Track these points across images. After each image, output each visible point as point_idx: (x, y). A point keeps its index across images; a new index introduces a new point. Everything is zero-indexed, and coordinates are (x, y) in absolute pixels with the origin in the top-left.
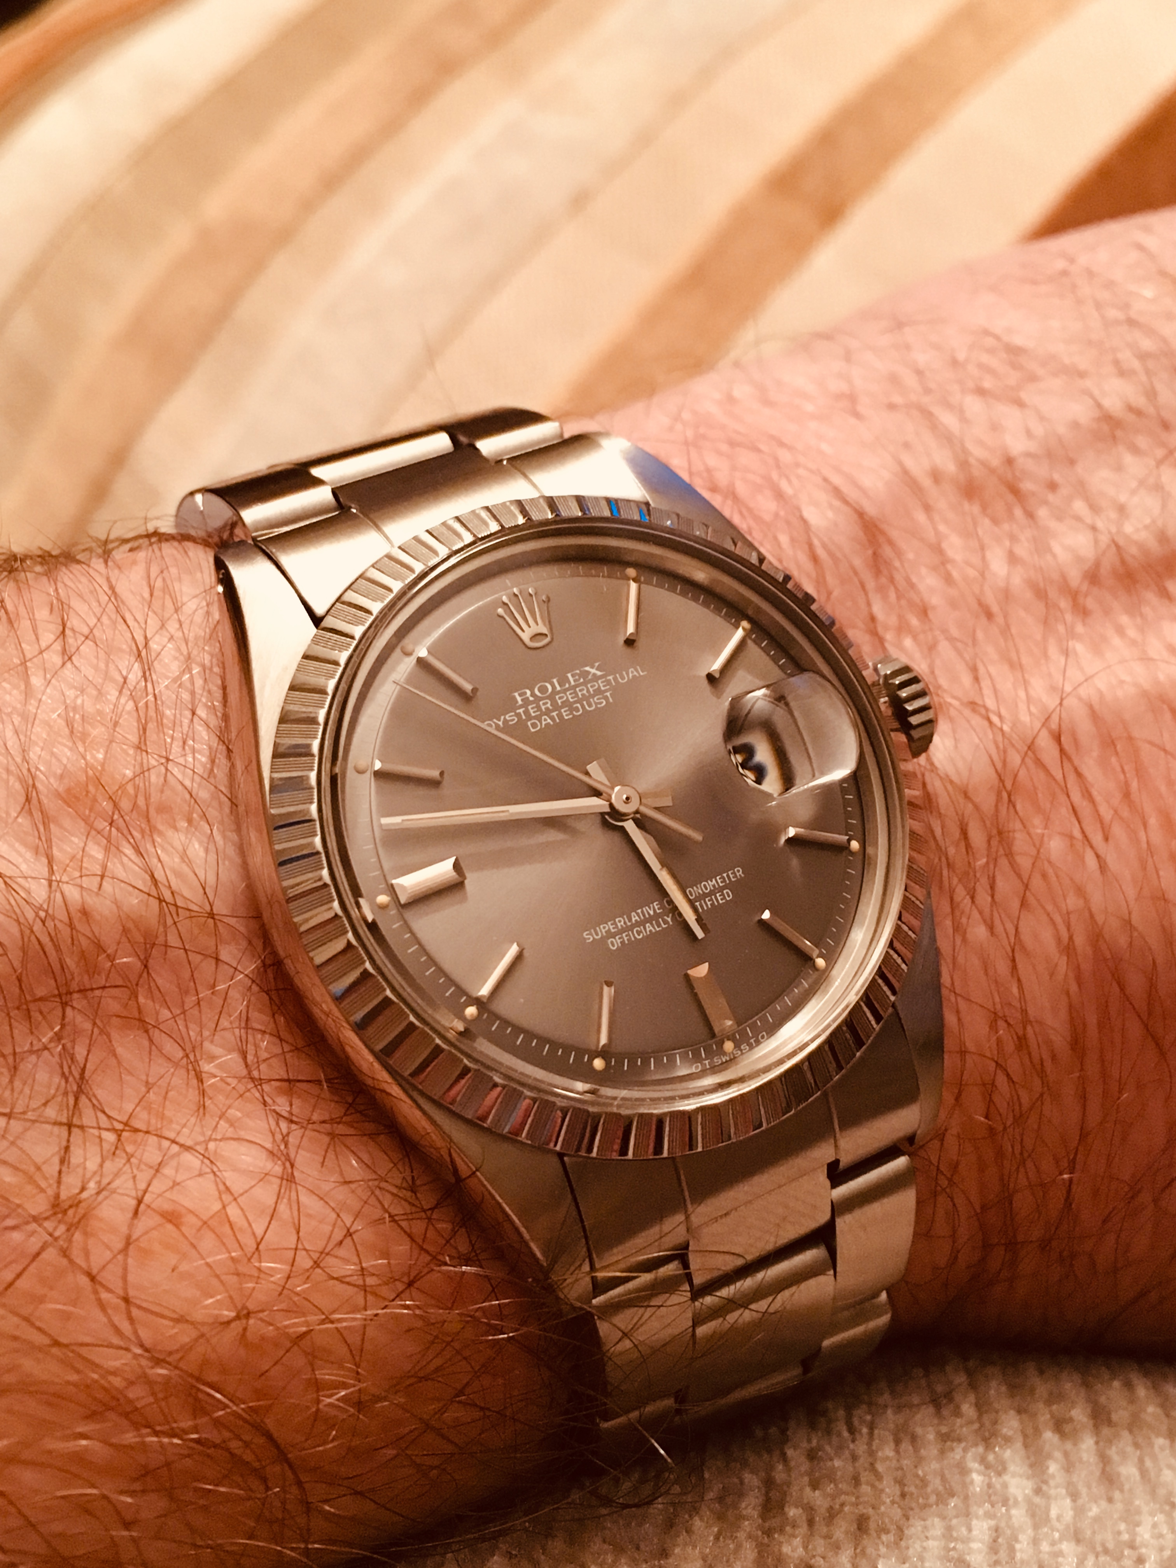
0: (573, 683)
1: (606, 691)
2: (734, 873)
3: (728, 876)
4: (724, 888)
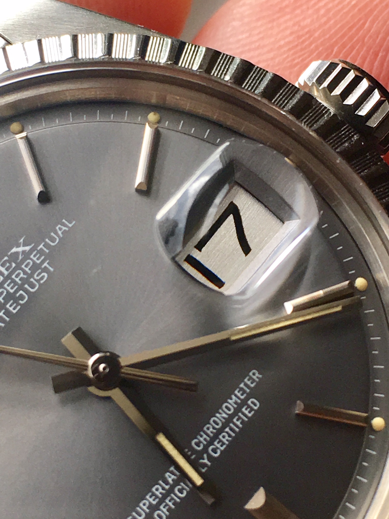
0: (6, 273)
1: (43, 262)
2: (250, 378)
3: (246, 385)
4: (247, 399)
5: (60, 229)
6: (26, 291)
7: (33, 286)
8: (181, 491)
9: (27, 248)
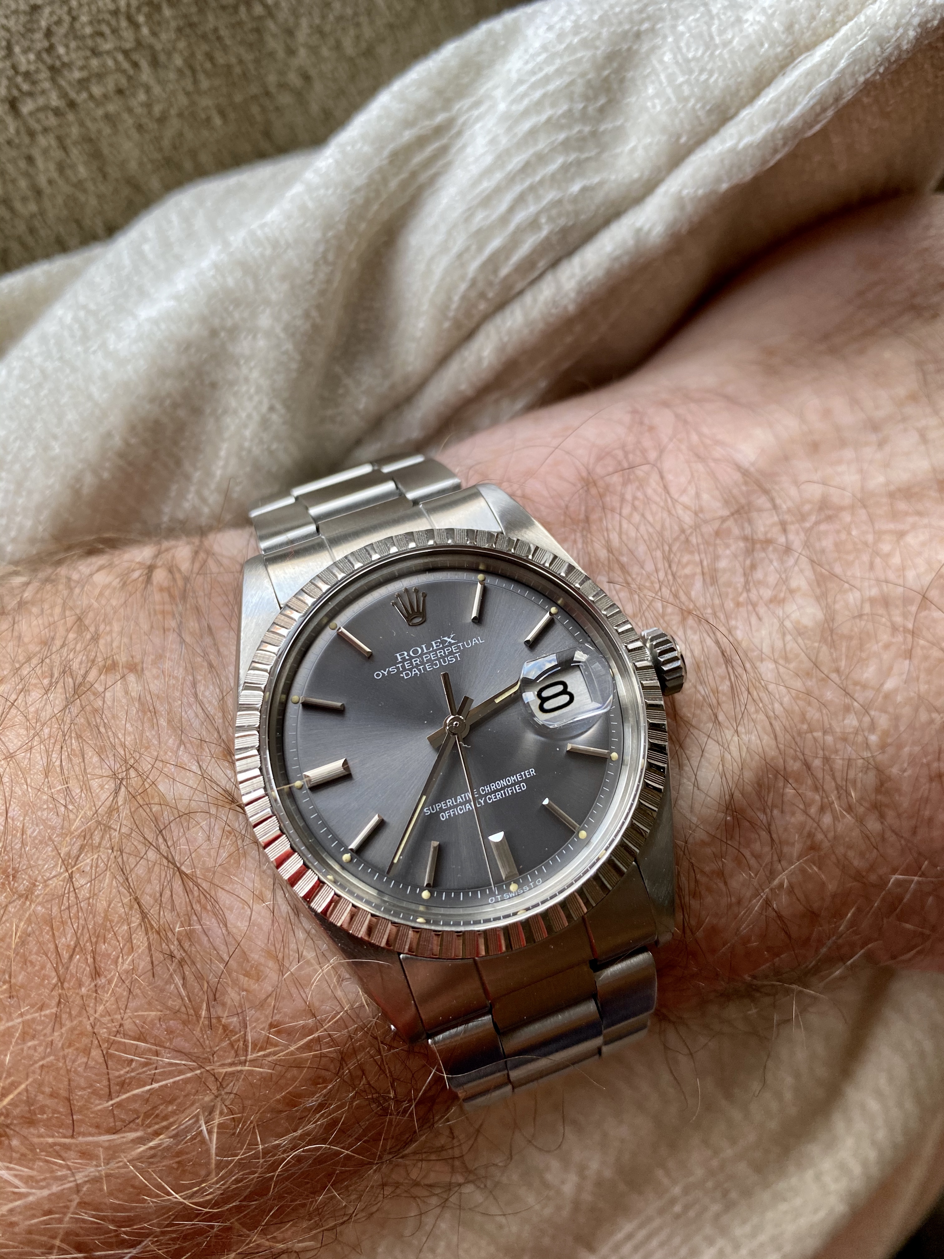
0: (435, 648)
1: (456, 653)
2: (529, 772)
3: (525, 774)
4: (521, 782)
5: (475, 641)
6: (440, 662)
7: (445, 662)
8: (461, 810)
9: (453, 641)
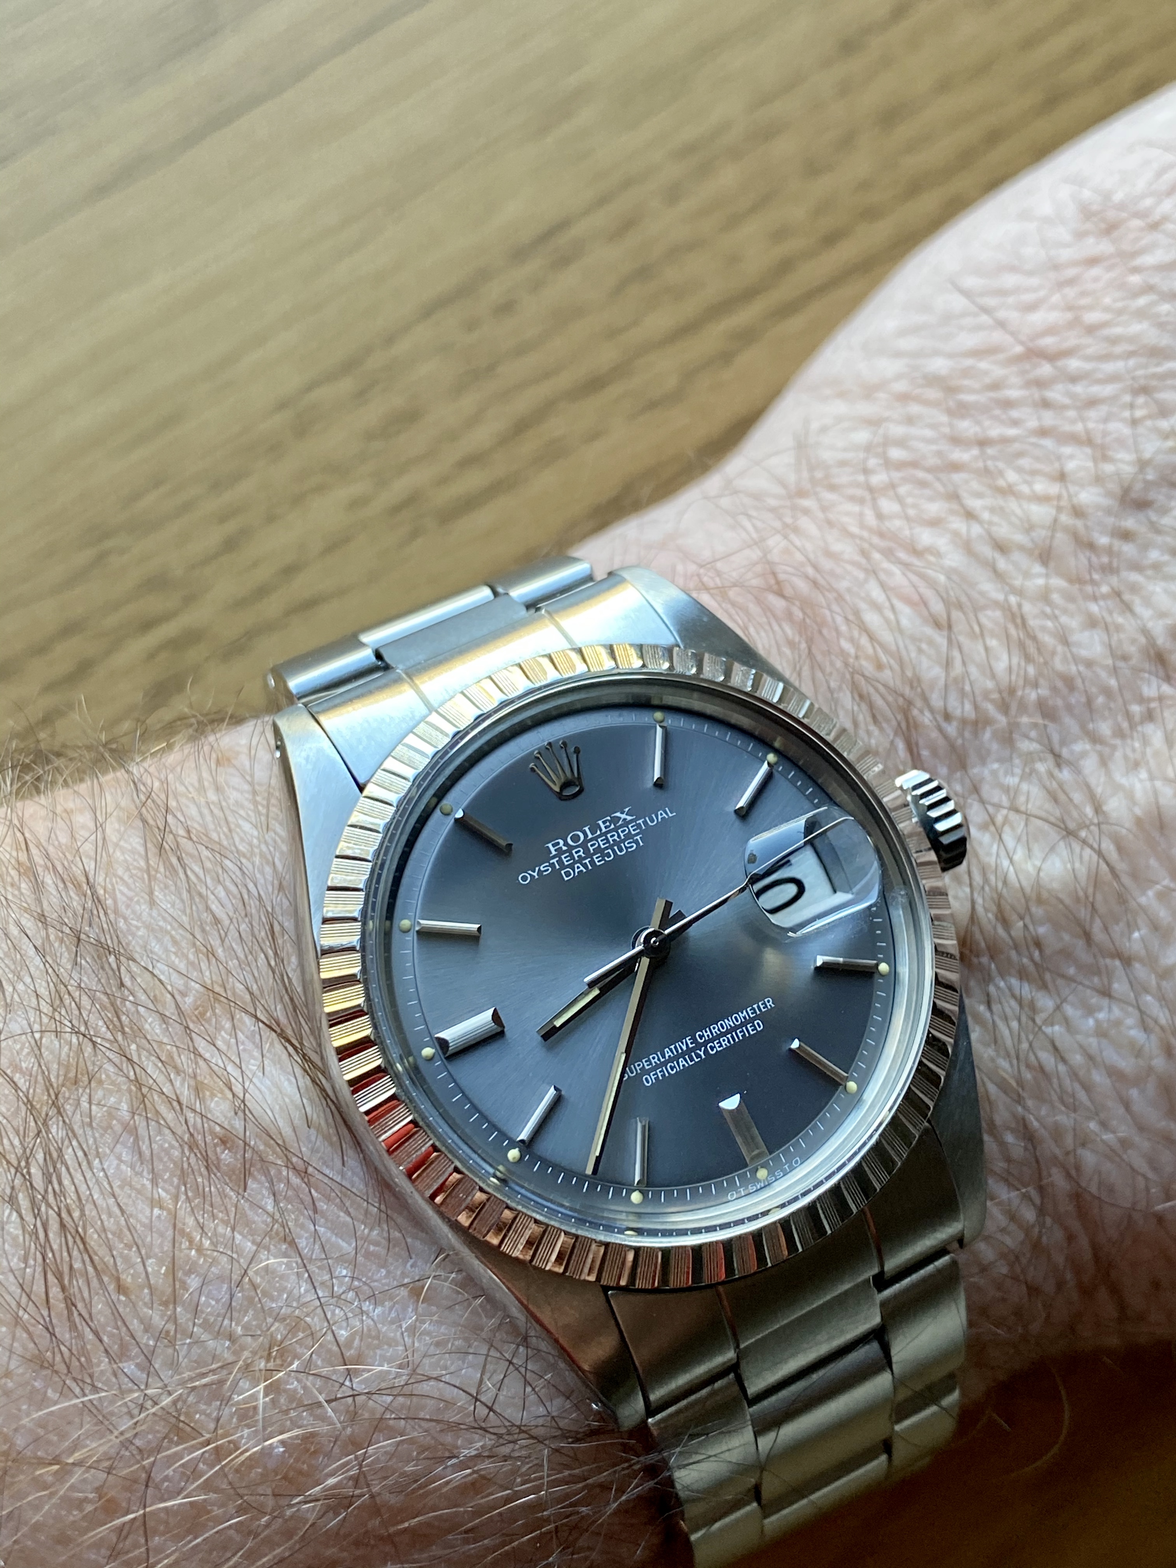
0: (604, 830)
1: (637, 834)
2: (764, 1004)
3: (759, 1007)
4: (755, 1019)
5: (661, 815)
6: (614, 851)
7: (621, 850)
8: (672, 1068)
9: (629, 818)
